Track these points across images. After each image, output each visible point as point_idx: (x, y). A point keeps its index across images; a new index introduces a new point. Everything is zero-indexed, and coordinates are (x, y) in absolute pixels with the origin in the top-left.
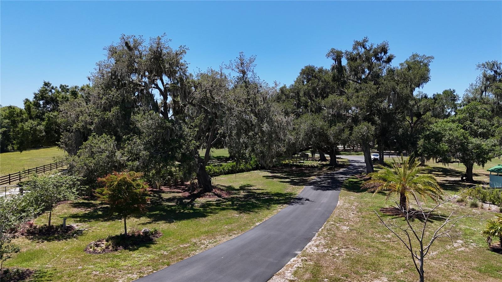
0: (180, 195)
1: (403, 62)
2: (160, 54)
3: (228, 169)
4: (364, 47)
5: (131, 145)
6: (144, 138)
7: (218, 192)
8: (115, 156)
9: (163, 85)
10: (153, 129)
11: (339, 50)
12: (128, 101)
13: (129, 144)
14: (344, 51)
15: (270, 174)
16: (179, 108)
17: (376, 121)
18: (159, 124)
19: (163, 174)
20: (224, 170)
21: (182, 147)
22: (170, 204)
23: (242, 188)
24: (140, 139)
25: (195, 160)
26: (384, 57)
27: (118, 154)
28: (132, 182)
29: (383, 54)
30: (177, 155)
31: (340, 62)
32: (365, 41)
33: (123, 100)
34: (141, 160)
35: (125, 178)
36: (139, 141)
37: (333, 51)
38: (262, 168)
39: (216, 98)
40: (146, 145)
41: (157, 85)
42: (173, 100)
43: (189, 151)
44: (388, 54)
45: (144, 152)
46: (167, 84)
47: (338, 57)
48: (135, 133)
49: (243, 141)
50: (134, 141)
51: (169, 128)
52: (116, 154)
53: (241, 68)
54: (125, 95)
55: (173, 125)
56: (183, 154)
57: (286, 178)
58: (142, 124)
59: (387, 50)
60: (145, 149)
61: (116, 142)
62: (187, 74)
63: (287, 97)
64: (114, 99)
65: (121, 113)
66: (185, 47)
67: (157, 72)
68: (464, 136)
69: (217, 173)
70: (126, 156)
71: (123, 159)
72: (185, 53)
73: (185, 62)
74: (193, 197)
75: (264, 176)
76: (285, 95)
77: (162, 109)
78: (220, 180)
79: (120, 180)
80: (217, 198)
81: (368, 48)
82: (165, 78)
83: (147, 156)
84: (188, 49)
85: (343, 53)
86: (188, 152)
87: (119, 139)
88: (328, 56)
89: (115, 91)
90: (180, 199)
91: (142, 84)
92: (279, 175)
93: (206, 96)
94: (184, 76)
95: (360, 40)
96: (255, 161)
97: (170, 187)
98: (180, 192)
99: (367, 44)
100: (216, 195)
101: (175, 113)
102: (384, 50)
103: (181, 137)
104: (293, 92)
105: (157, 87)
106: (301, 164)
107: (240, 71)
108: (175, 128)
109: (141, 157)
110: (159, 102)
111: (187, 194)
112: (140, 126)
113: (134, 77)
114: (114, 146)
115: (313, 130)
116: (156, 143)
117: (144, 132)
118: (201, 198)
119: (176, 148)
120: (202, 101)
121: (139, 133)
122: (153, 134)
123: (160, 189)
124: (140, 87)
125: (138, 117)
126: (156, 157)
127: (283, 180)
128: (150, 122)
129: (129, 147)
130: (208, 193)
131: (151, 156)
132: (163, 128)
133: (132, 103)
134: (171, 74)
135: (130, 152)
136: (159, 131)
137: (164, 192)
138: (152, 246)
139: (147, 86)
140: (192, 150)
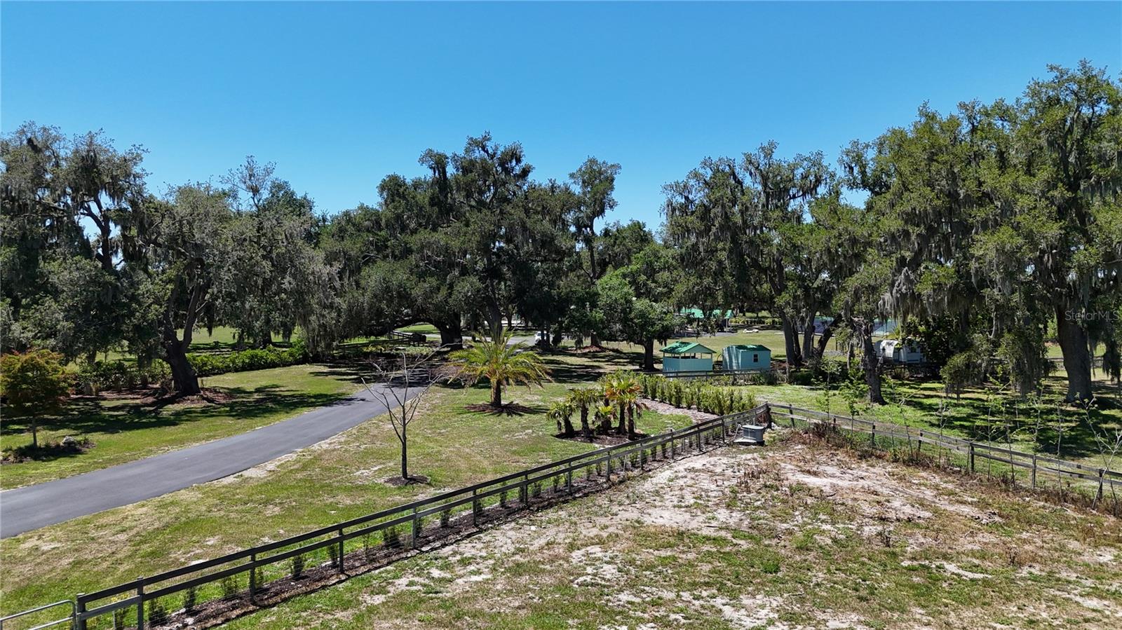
0: (138, 401)
1: (575, 172)
2: (94, 160)
3: (243, 362)
4: (483, 149)
5: (41, 312)
6: (65, 300)
7: (210, 395)
8: (10, 330)
9: (101, 211)
10: (80, 286)
11: (441, 151)
12: (33, 238)
13: (37, 310)
14: (449, 155)
15: (326, 370)
16: (134, 248)
17: (505, 274)
18: (91, 278)
19: (104, 371)
20: (234, 362)
21: (134, 315)
22: (116, 413)
23: (258, 390)
24: (56, 301)
25: (157, 335)
26: (517, 168)
27: (16, 327)
28: (46, 365)
29: (514, 163)
30: (124, 327)
31: (444, 172)
32: (486, 139)
33: (24, 237)
34: (59, 337)
35: (32, 359)
36: (54, 306)
37: (430, 154)
38: (316, 359)
39: (197, 236)
40: (68, 311)
41: (89, 209)
42: (123, 235)
43: (146, 321)
44: (523, 164)
45: (65, 323)
46: (108, 210)
47: (439, 163)
48: (47, 292)
49: (251, 306)
50: (46, 305)
51: (110, 283)
52: (13, 328)
53: (249, 183)
54: (28, 227)
55: (118, 279)
56: (137, 328)
57: (351, 374)
58: (61, 278)
59: (520, 157)
60: (67, 318)
61: (12, 308)
62: (145, 195)
63: (359, 228)
64: (6, 234)
65: (20, 259)
66: (141, 148)
67: (89, 190)
68: (626, 298)
69: (218, 368)
70: (32, 331)
71: (25, 335)
72: (141, 159)
73: (144, 170)
74: (162, 403)
75: (311, 373)
76: (354, 225)
77: (100, 251)
78: (223, 380)
79: (26, 362)
80: (206, 403)
81: (490, 151)
82: (105, 199)
83: (69, 329)
84: (147, 151)
85: (447, 158)
86: (145, 324)
87: (16, 304)
88: (422, 161)
89: (7, 220)
90: (137, 407)
91: (60, 206)
92: (343, 370)
93: (182, 232)
94: (139, 197)
95: (478, 136)
96: (302, 347)
97: (119, 392)
98: (137, 399)
99: (488, 143)
100: (204, 399)
101: (128, 257)
102: (515, 155)
103: (134, 298)
104: (369, 220)
105: (91, 214)
106: (398, 352)
107: (247, 187)
108: (122, 285)
109: (59, 331)
110: (93, 239)
111: (150, 400)
112: (56, 281)
113: (44, 195)
114: (8, 314)
115: (387, 287)
116: (87, 309)
117: (63, 291)
118: (176, 404)
119: (123, 316)
120: (173, 239)
121: (55, 293)
122: (81, 294)
123: (97, 395)
124: (56, 212)
125: (54, 266)
126: (86, 332)
127: (345, 377)
128: (76, 274)
129: (38, 314)
130: (190, 397)
131: (78, 329)
132: (100, 283)
133: (41, 242)
134: (116, 193)
135: (39, 324)
136: (91, 289)
137: (105, 399)
138: (80, 456)
139: (69, 212)
140: (153, 320)
